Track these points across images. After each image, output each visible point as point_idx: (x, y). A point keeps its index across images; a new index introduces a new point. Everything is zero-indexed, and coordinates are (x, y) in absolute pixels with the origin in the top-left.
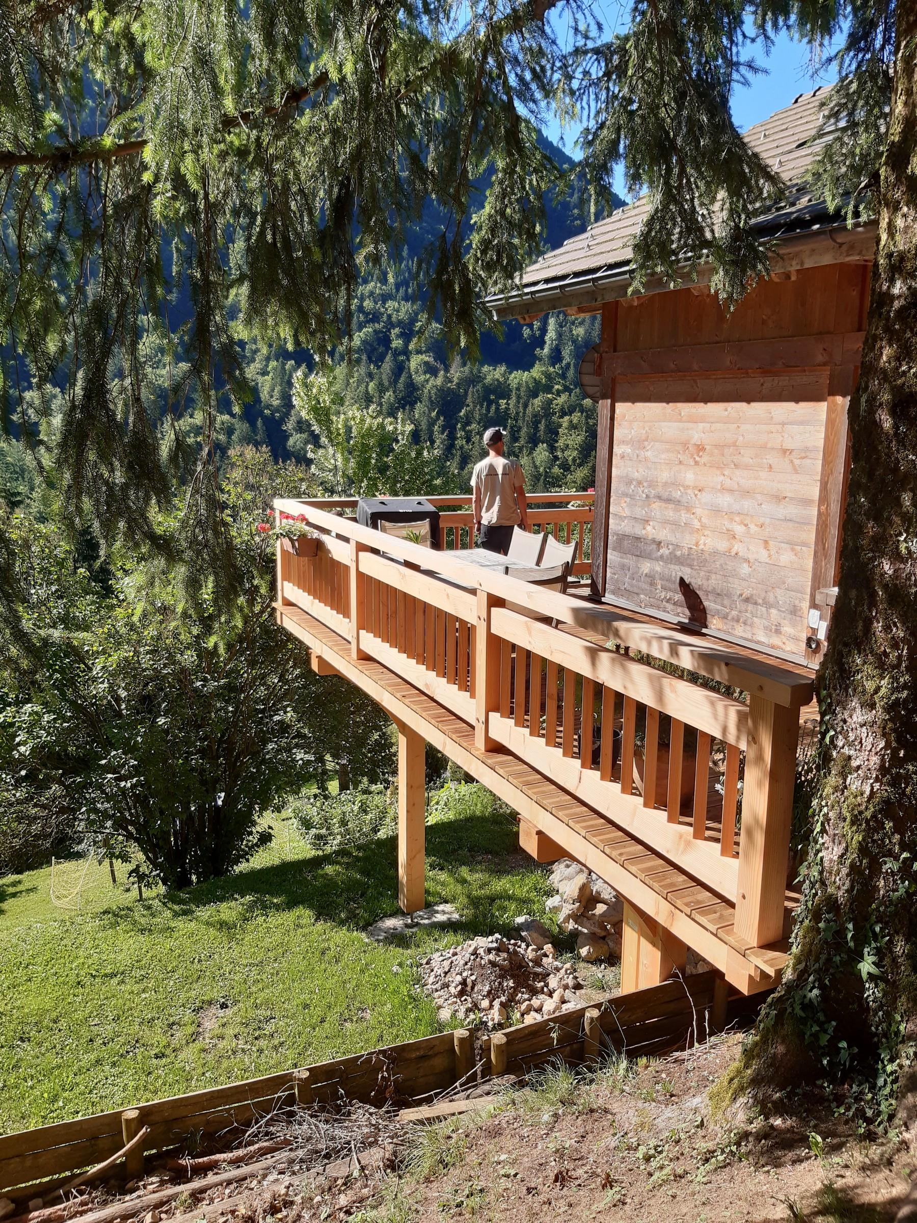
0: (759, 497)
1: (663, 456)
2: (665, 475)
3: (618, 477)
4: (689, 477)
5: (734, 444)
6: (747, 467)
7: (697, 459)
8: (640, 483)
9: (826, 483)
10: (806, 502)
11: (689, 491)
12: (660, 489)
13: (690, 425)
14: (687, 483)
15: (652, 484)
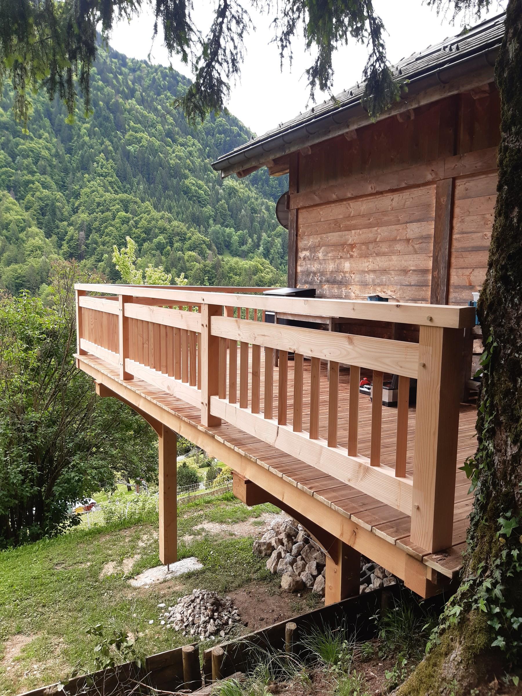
0: (393, 273)
1: (330, 255)
2: (331, 266)
3: (302, 272)
4: (347, 265)
5: (375, 241)
6: (384, 254)
7: (352, 253)
8: (315, 274)
9: (437, 257)
10: (424, 271)
11: (347, 275)
12: (328, 276)
13: (347, 232)
14: (345, 270)
15: (322, 274)
